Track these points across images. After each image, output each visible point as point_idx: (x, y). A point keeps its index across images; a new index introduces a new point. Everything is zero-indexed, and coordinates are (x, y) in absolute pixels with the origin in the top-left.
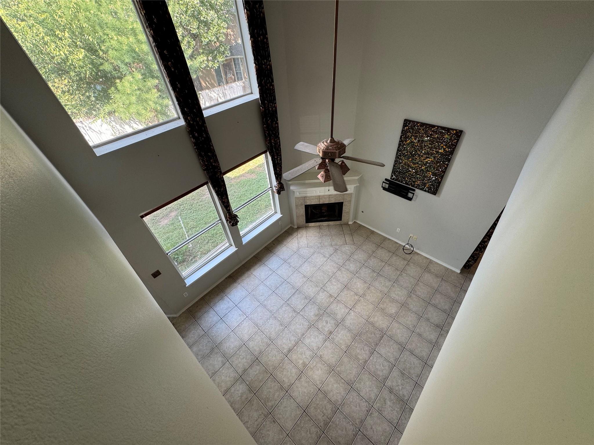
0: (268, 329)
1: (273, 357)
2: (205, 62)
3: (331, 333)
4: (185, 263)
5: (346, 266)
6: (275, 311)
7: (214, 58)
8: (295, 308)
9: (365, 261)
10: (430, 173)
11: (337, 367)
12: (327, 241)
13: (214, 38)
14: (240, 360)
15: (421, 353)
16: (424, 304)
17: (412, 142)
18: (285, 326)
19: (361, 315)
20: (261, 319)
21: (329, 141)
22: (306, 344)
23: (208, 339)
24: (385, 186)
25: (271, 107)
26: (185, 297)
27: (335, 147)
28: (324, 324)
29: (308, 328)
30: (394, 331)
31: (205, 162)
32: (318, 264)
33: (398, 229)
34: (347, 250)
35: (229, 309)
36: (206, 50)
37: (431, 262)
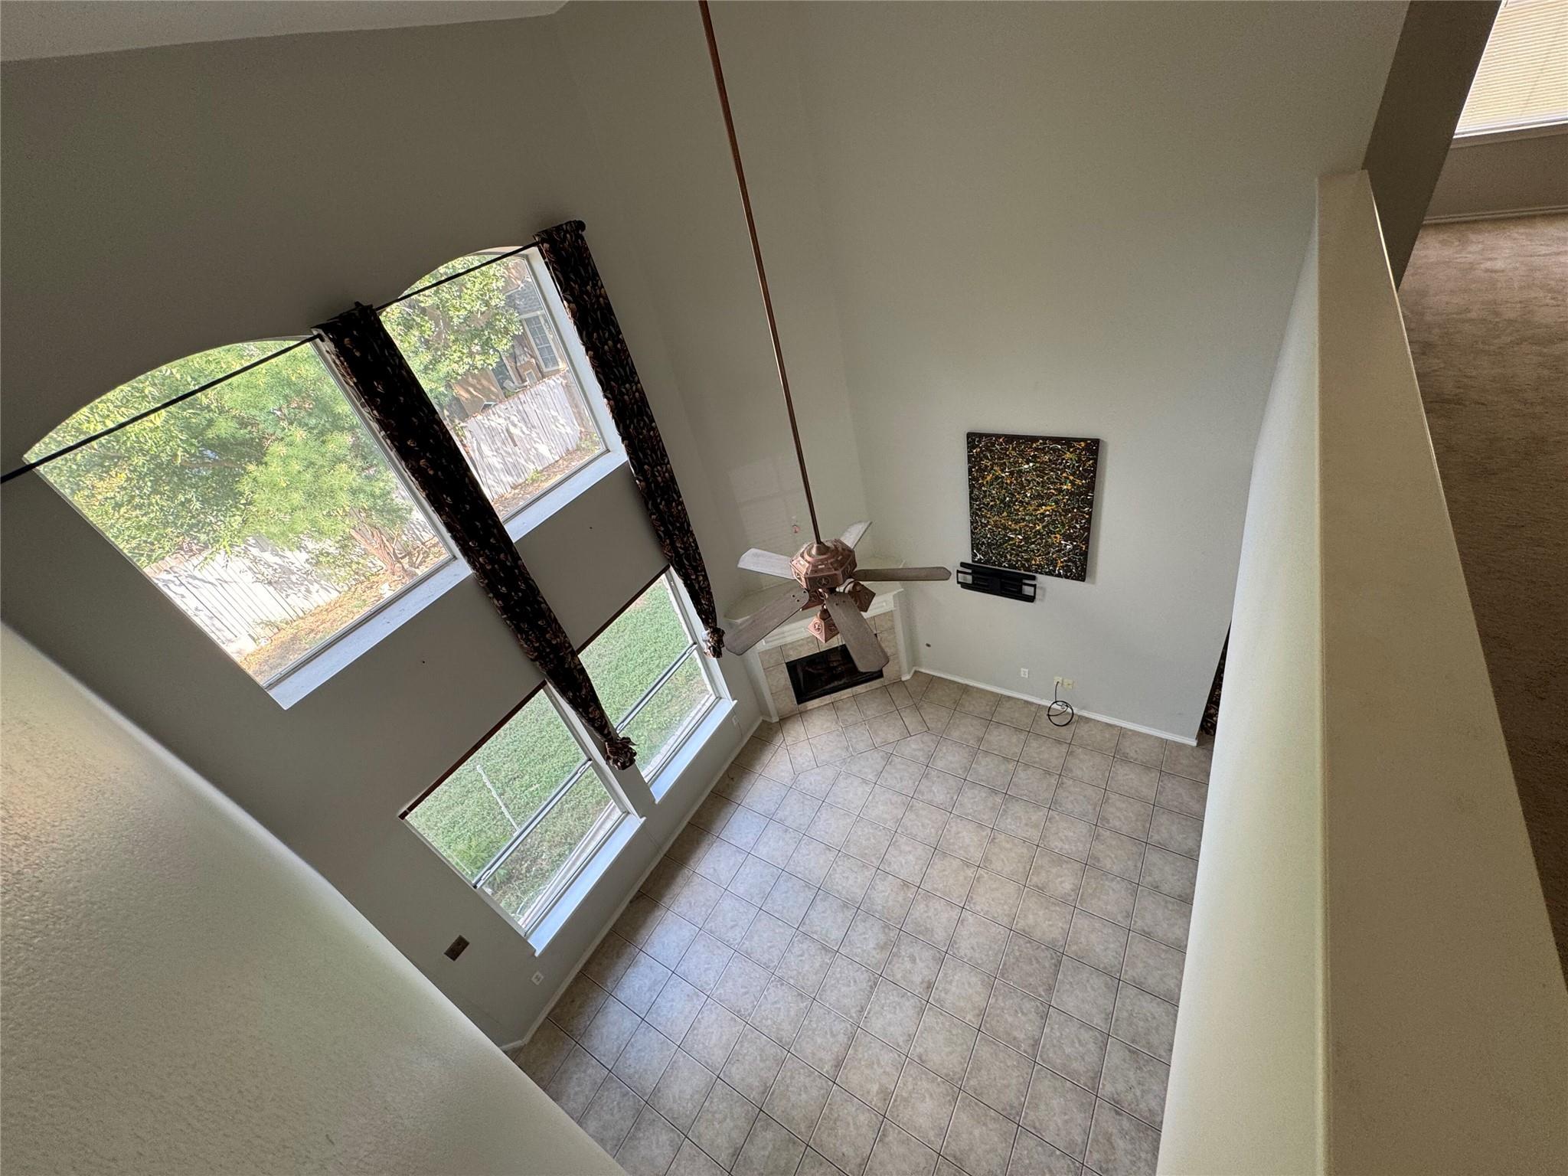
0: (770, 1016)
1: (800, 1095)
2: (465, 360)
3: (930, 986)
4: (515, 884)
5: (923, 794)
6: (776, 963)
7: (487, 344)
8: (824, 940)
9: (967, 770)
10: (1058, 536)
11: (968, 1078)
12: (861, 738)
13: (478, 306)
14: (718, 1126)
15: (1164, 983)
16: (1135, 849)
17: (997, 478)
18: (810, 996)
19: (994, 917)
20: (746, 993)
21: (814, 551)
22: (876, 1032)
23: (621, 1087)
24: (965, 579)
25: (660, 475)
26: (537, 983)
27: (831, 564)
28: (908, 965)
29: (871, 987)
30: (1083, 940)
31: (532, 642)
32: (853, 806)
33: (1022, 669)
34: (915, 750)
35: (656, 988)
36: (462, 333)
37: (1122, 733)
